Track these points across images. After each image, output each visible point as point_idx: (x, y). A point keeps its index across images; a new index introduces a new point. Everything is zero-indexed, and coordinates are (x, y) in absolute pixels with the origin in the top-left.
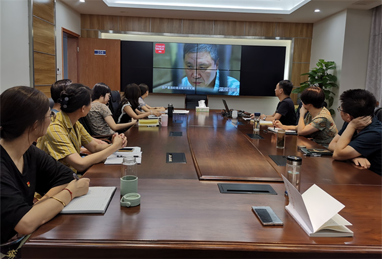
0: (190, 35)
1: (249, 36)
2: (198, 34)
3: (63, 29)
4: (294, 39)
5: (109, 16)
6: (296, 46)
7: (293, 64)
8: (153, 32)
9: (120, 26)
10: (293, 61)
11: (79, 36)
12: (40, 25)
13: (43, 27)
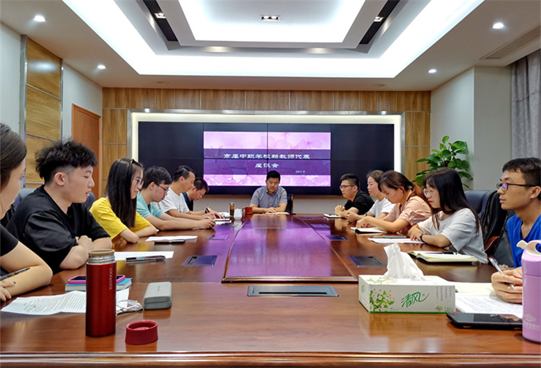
0: (256, 112)
1: (340, 110)
2: (269, 109)
3: (75, 107)
4: (404, 113)
5: (143, 89)
6: (409, 123)
7: (407, 148)
8: (205, 109)
9: (158, 102)
10: (406, 144)
11: (100, 117)
12: (37, 98)
13: (42, 101)
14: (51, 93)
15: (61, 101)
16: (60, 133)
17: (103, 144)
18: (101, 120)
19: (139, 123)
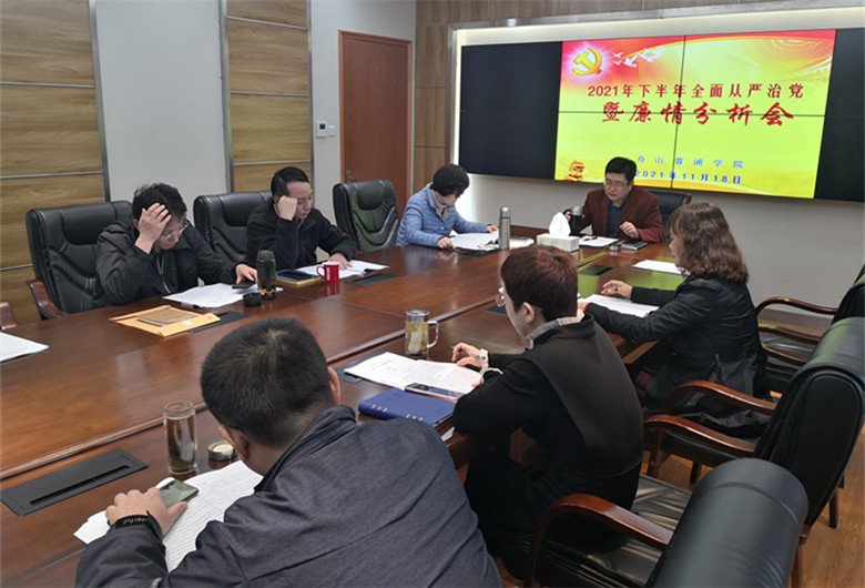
0: (667, 12)
3: (344, 34)
8: (567, 14)
11: (410, 42)
12: (254, 35)
13: (265, 37)
14: (285, 22)
15: (306, 30)
16: (306, 82)
17: (416, 87)
18: (413, 48)
19: (463, 48)
